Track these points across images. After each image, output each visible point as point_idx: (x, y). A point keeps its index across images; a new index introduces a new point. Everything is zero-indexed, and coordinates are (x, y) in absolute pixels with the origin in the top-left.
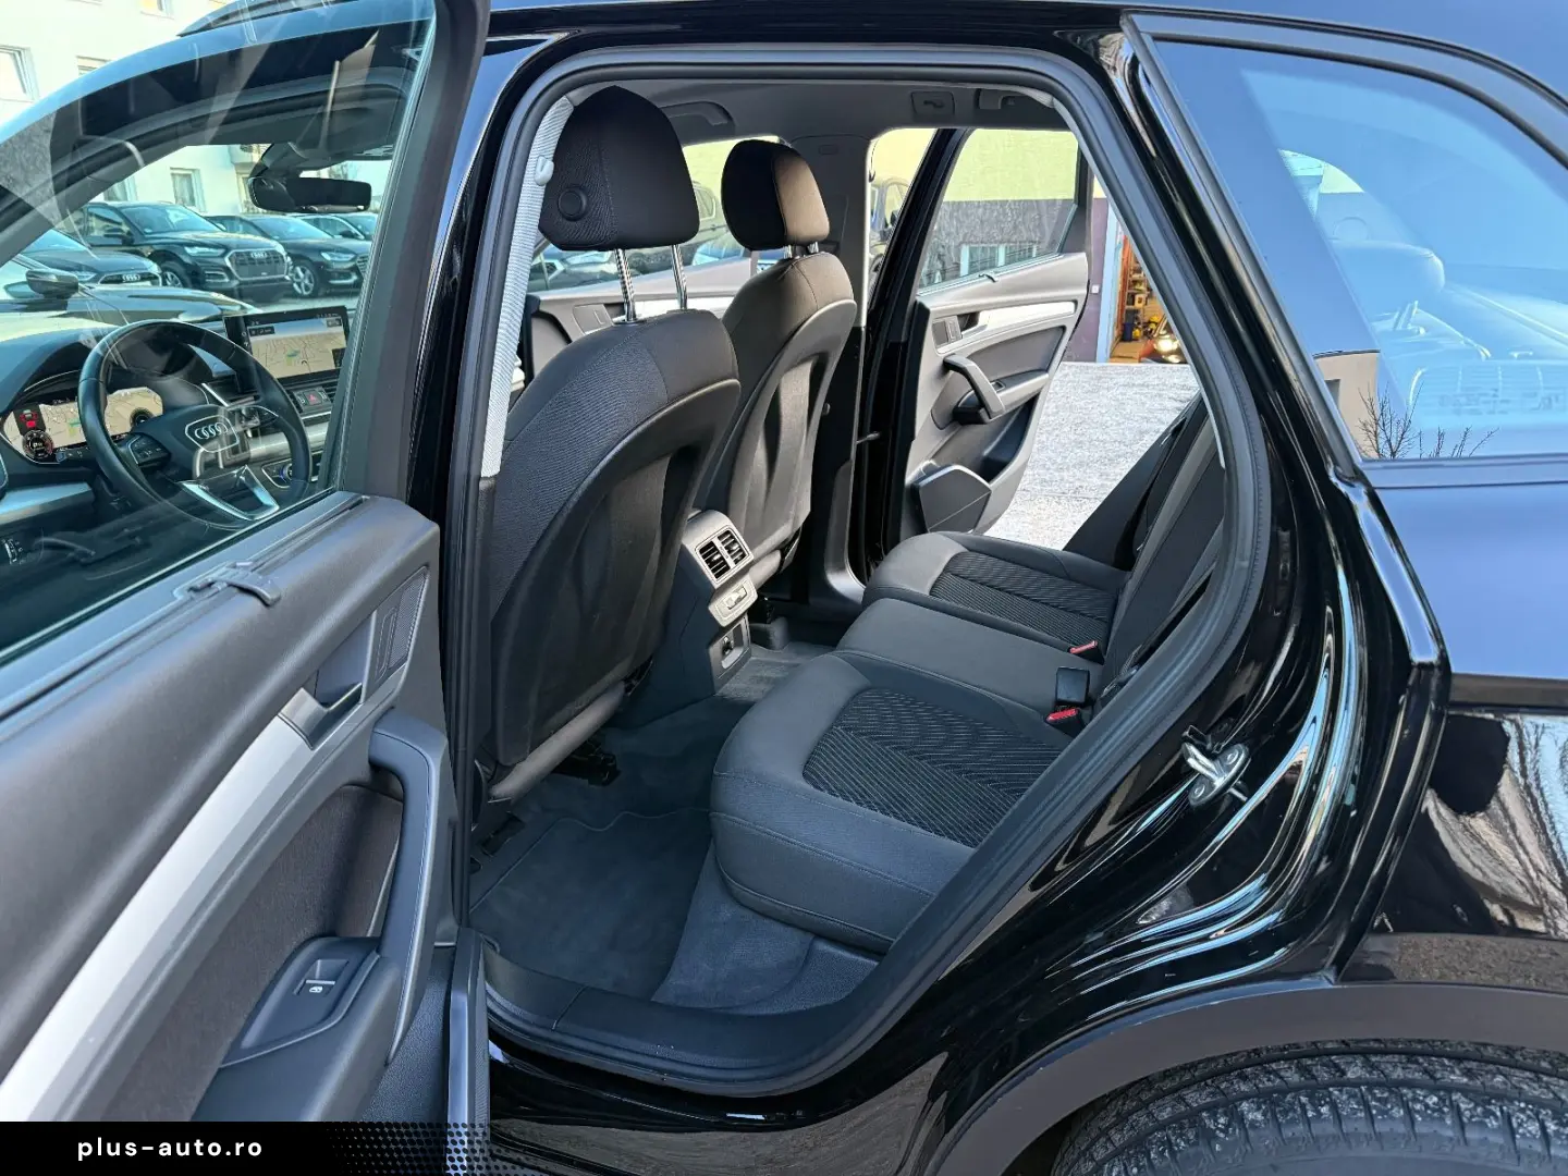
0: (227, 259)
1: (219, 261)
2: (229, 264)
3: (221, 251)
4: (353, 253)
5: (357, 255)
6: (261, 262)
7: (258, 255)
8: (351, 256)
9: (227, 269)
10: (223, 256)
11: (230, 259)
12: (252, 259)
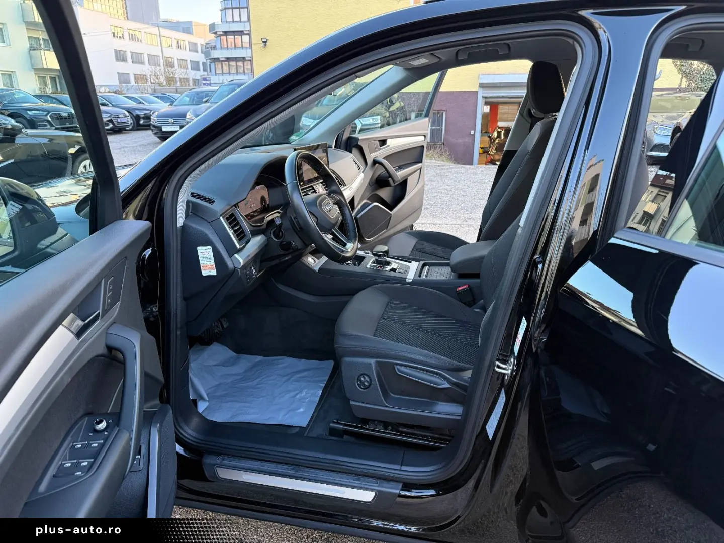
0: (48, 116)
1: (45, 118)
2: (50, 119)
3: (45, 113)
4: (110, 113)
5: (111, 114)
6: (66, 118)
7: (65, 114)
8: (109, 115)
9: (48, 121)
10: (47, 115)
11: (50, 117)
12: (61, 116)
